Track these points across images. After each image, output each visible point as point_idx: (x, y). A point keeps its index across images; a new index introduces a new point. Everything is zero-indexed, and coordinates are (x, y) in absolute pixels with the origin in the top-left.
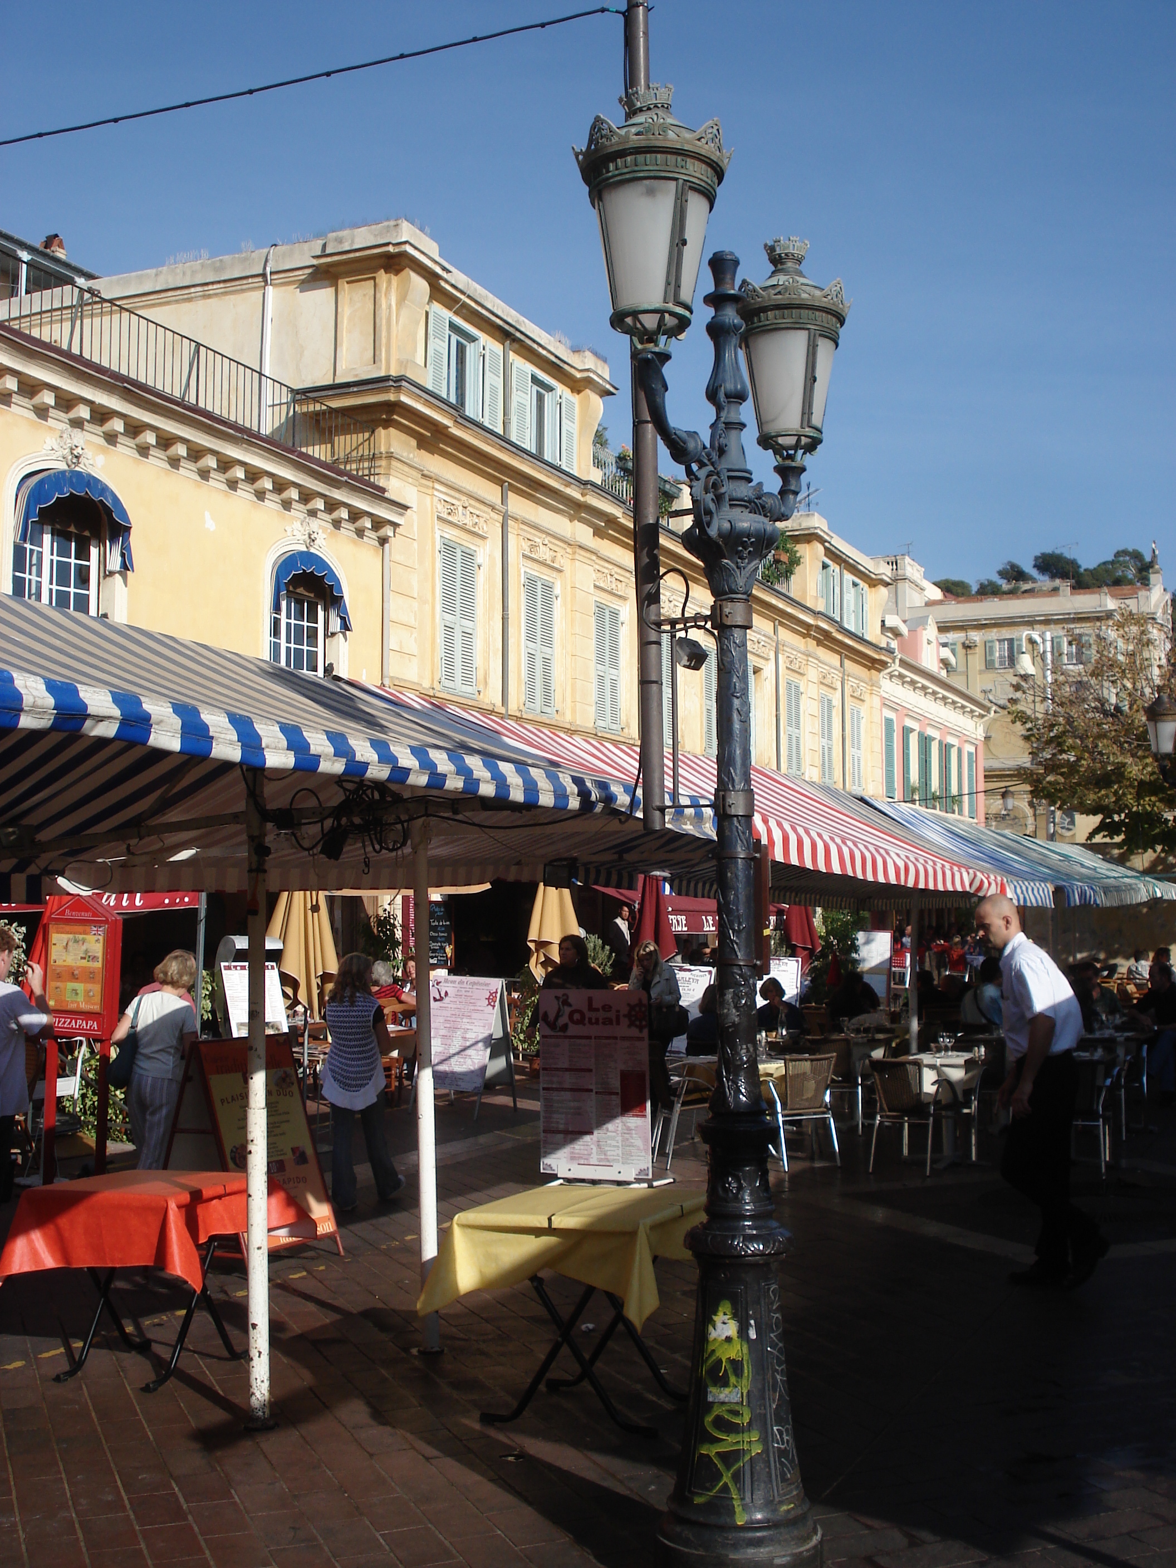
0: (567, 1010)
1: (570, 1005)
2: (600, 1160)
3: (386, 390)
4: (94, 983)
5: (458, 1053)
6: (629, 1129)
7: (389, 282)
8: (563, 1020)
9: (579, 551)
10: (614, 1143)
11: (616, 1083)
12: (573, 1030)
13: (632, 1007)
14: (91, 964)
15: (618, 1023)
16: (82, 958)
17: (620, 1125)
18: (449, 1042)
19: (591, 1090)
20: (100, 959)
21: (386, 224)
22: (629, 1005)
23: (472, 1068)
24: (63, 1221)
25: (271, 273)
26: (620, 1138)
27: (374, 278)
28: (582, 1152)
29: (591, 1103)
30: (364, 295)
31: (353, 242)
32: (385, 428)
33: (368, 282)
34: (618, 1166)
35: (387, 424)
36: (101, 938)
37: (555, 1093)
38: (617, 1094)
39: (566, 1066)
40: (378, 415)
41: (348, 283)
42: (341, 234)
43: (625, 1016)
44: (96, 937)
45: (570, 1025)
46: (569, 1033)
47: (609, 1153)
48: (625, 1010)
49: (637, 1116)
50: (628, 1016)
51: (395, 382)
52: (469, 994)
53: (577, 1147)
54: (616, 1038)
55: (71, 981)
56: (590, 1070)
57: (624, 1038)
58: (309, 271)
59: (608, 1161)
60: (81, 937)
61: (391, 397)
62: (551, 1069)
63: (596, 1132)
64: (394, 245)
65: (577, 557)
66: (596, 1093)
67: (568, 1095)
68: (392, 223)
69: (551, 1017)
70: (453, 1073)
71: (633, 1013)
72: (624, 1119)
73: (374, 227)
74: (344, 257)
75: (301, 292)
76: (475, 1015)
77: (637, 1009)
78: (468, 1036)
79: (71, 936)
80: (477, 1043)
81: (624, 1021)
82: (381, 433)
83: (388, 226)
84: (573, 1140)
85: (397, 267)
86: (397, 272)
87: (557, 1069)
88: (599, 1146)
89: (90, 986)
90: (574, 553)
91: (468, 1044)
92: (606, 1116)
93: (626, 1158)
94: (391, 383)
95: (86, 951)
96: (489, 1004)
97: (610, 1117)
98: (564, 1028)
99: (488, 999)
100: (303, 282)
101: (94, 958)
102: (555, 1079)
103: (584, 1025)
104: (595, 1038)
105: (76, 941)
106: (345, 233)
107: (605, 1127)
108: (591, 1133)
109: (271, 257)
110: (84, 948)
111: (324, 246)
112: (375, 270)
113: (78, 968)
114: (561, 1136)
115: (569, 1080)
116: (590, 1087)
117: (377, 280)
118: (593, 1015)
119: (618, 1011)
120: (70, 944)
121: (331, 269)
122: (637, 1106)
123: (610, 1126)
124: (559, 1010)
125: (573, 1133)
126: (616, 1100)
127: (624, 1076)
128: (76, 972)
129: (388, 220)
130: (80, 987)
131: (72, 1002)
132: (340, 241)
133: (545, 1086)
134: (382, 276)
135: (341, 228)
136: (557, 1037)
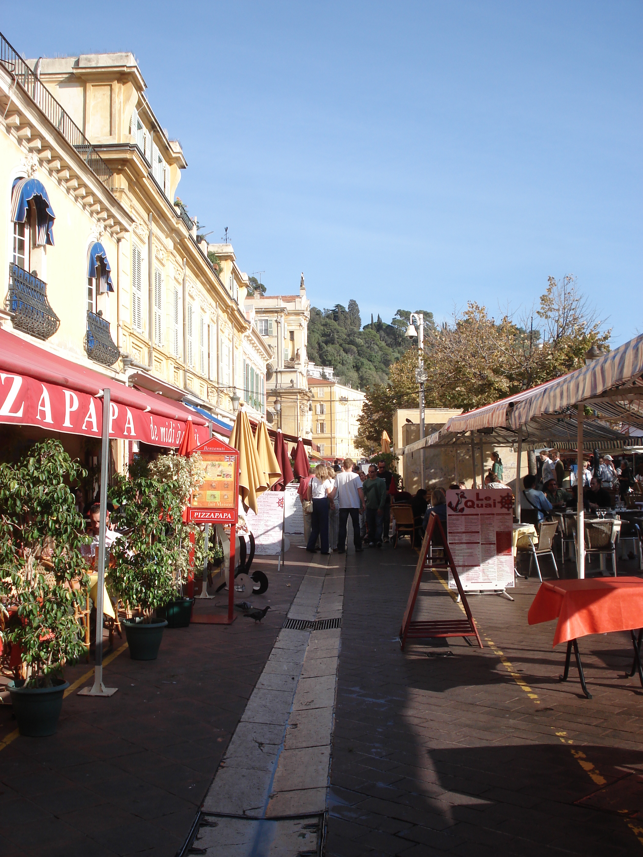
0: (464, 500)
1: (465, 498)
2: (485, 580)
3: (125, 151)
4: (228, 490)
5: (264, 534)
6: (501, 562)
7: (120, 88)
8: (460, 507)
9: (171, 255)
10: (492, 570)
11: (494, 538)
12: (467, 511)
13: (503, 498)
14: (225, 479)
15: (495, 506)
16: (218, 476)
17: (496, 560)
18: (256, 528)
19: (479, 543)
20: (233, 476)
21: (119, 54)
22: (501, 496)
23: (274, 542)
24: (594, 607)
25: (41, 74)
26: (496, 567)
27: (111, 86)
28: (473, 576)
29: (478, 550)
30: (104, 95)
31: (98, 62)
32: (118, 174)
33: (106, 87)
34: (494, 582)
35: (119, 172)
36: (233, 463)
37: (457, 545)
38: (494, 544)
39: (463, 530)
40: (116, 166)
41: (92, 86)
42: (89, 56)
43: (498, 502)
44: (229, 463)
45: (466, 508)
46: (464, 513)
47: (489, 576)
48: (499, 499)
49: (506, 555)
50: (501, 502)
51: (130, 147)
52: (266, 500)
53: (470, 573)
54: (493, 514)
55: (209, 490)
56: (478, 532)
57: (498, 514)
58: (67, 76)
59: (489, 579)
60: (217, 463)
61: (128, 156)
62: (454, 533)
63: (481, 565)
64: (127, 67)
65: (170, 258)
66: (482, 544)
67: (464, 546)
68: (124, 54)
69: (454, 505)
70: (261, 545)
71: (504, 501)
72: (499, 557)
73: (111, 55)
74: (94, 70)
75: (60, 87)
76: (270, 512)
77: (506, 498)
78: (268, 524)
79: (209, 463)
80: (274, 527)
81: (498, 505)
82: (116, 176)
83: (121, 56)
84: (467, 570)
85: (125, 81)
86: (124, 83)
87: (458, 533)
88: (484, 572)
89: (225, 492)
90: (169, 256)
91: (269, 528)
92: (488, 556)
93: (500, 577)
94: (129, 148)
95: (222, 471)
96: (279, 505)
97: (491, 556)
98: (462, 510)
99: (278, 503)
100: (61, 82)
101: (227, 475)
102: (457, 538)
103: (474, 508)
104: (481, 514)
105: (213, 465)
106: (92, 56)
107: (487, 562)
108: (479, 566)
109: (40, 64)
110: (220, 469)
111: (77, 63)
112: (112, 80)
113: (215, 481)
114: (461, 568)
115: (465, 538)
116: (478, 541)
117: (113, 87)
118: (480, 503)
119: (494, 500)
120: (209, 467)
121: (83, 77)
122: (506, 550)
123: (490, 561)
124: (459, 500)
125: (467, 566)
126: (494, 547)
127: (498, 534)
128: (213, 484)
129: (120, 51)
130: (217, 493)
131: (211, 502)
132: (89, 60)
133: (451, 542)
134: (116, 85)
135: (91, 53)
136: (458, 515)
